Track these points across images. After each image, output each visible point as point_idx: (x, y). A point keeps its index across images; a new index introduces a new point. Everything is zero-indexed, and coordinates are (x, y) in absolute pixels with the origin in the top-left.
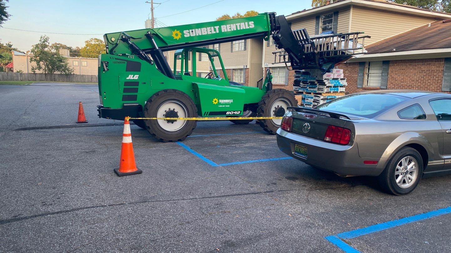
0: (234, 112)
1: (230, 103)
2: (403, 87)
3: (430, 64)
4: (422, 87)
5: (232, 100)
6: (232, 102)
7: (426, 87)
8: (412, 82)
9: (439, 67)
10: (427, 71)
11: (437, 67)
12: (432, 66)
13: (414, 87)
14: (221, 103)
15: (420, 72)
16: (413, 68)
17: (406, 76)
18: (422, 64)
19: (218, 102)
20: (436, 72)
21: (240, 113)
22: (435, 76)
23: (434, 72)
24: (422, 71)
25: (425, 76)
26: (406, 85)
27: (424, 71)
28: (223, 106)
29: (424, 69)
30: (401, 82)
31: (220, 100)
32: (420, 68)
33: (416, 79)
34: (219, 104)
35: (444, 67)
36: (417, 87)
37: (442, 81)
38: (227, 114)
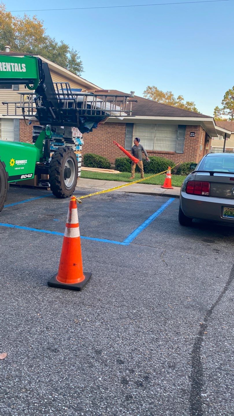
0: (27, 175)
1: (25, 164)
2: (93, 145)
3: (114, 127)
4: (108, 146)
5: (26, 160)
6: (26, 162)
7: (112, 147)
8: (100, 141)
9: (122, 130)
10: (112, 132)
11: (120, 130)
12: (116, 129)
13: (102, 146)
14: (17, 164)
15: (106, 134)
16: (100, 129)
17: (95, 136)
18: (108, 127)
19: (15, 163)
20: (119, 134)
21: (32, 176)
22: (119, 137)
23: (118, 134)
24: (108, 132)
25: (111, 137)
26: (95, 144)
27: (109, 132)
28: (19, 168)
29: (109, 131)
30: (91, 141)
31: (16, 161)
32: (107, 130)
33: (104, 139)
34: (16, 165)
35: (125, 130)
36: (104, 146)
37: (125, 142)
38: (21, 178)
